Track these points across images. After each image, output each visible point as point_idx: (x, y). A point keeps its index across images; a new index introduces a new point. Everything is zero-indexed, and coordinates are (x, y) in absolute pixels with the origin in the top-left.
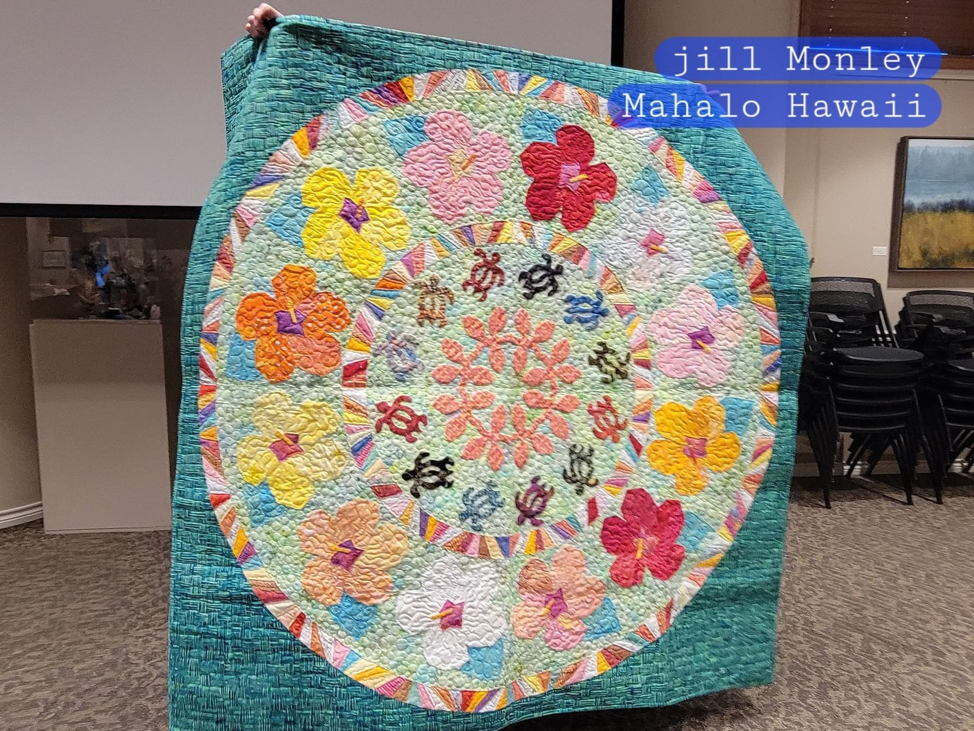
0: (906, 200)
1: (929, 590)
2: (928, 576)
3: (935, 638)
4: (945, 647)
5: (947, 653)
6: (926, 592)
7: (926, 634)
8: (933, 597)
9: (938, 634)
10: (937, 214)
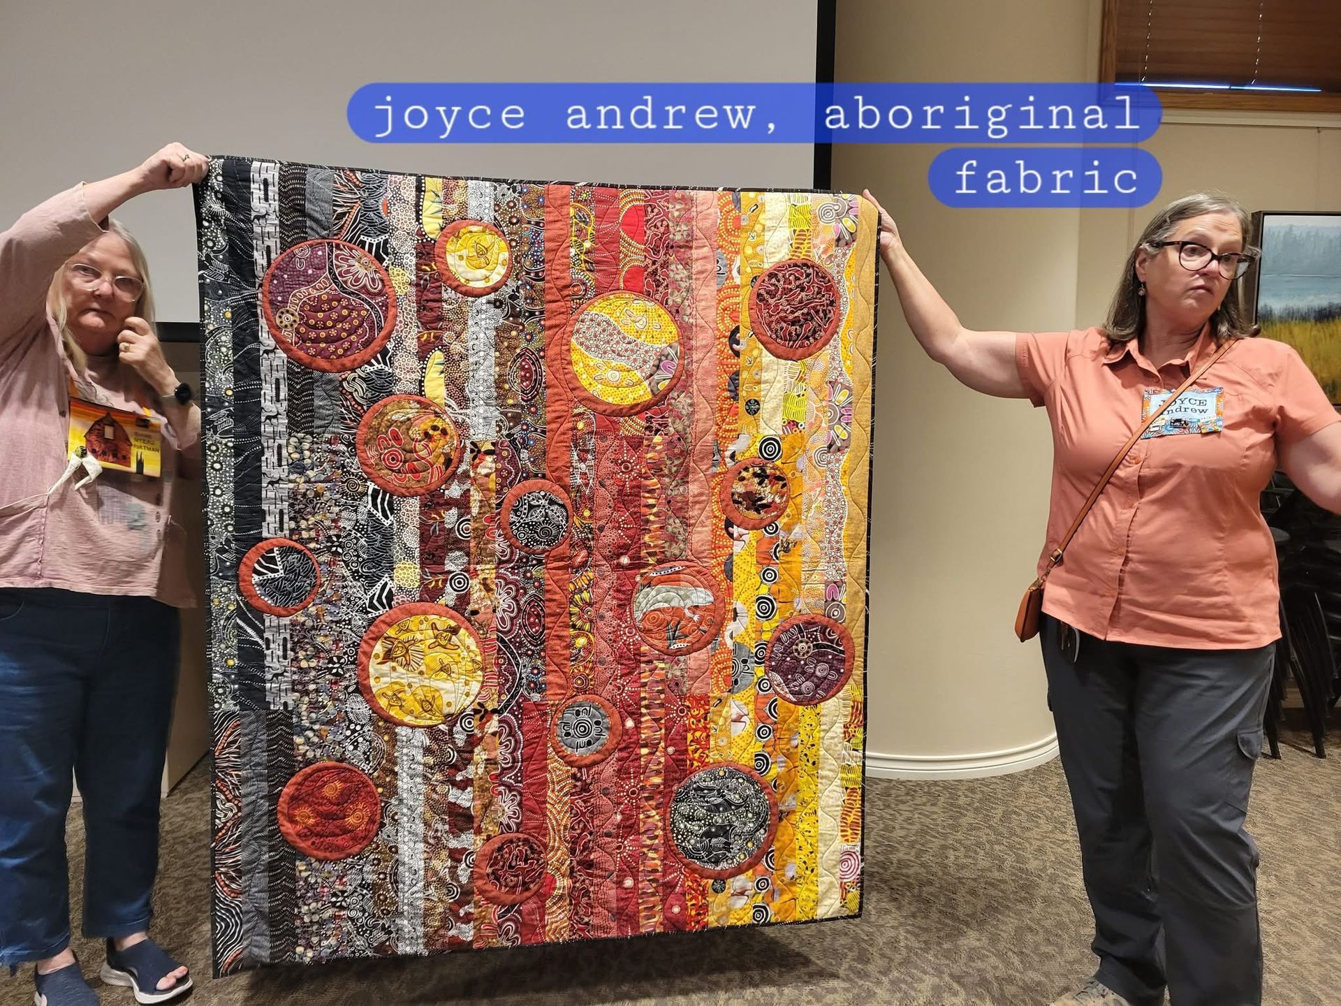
0: (1261, 304)
1: (1299, 897)
2: (1300, 874)
3: (1306, 973)
4: (1321, 990)
5: (1323, 998)
6: (1295, 899)
7: (1295, 967)
8: (1307, 908)
9: (1312, 967)
10: (1309, 325)
